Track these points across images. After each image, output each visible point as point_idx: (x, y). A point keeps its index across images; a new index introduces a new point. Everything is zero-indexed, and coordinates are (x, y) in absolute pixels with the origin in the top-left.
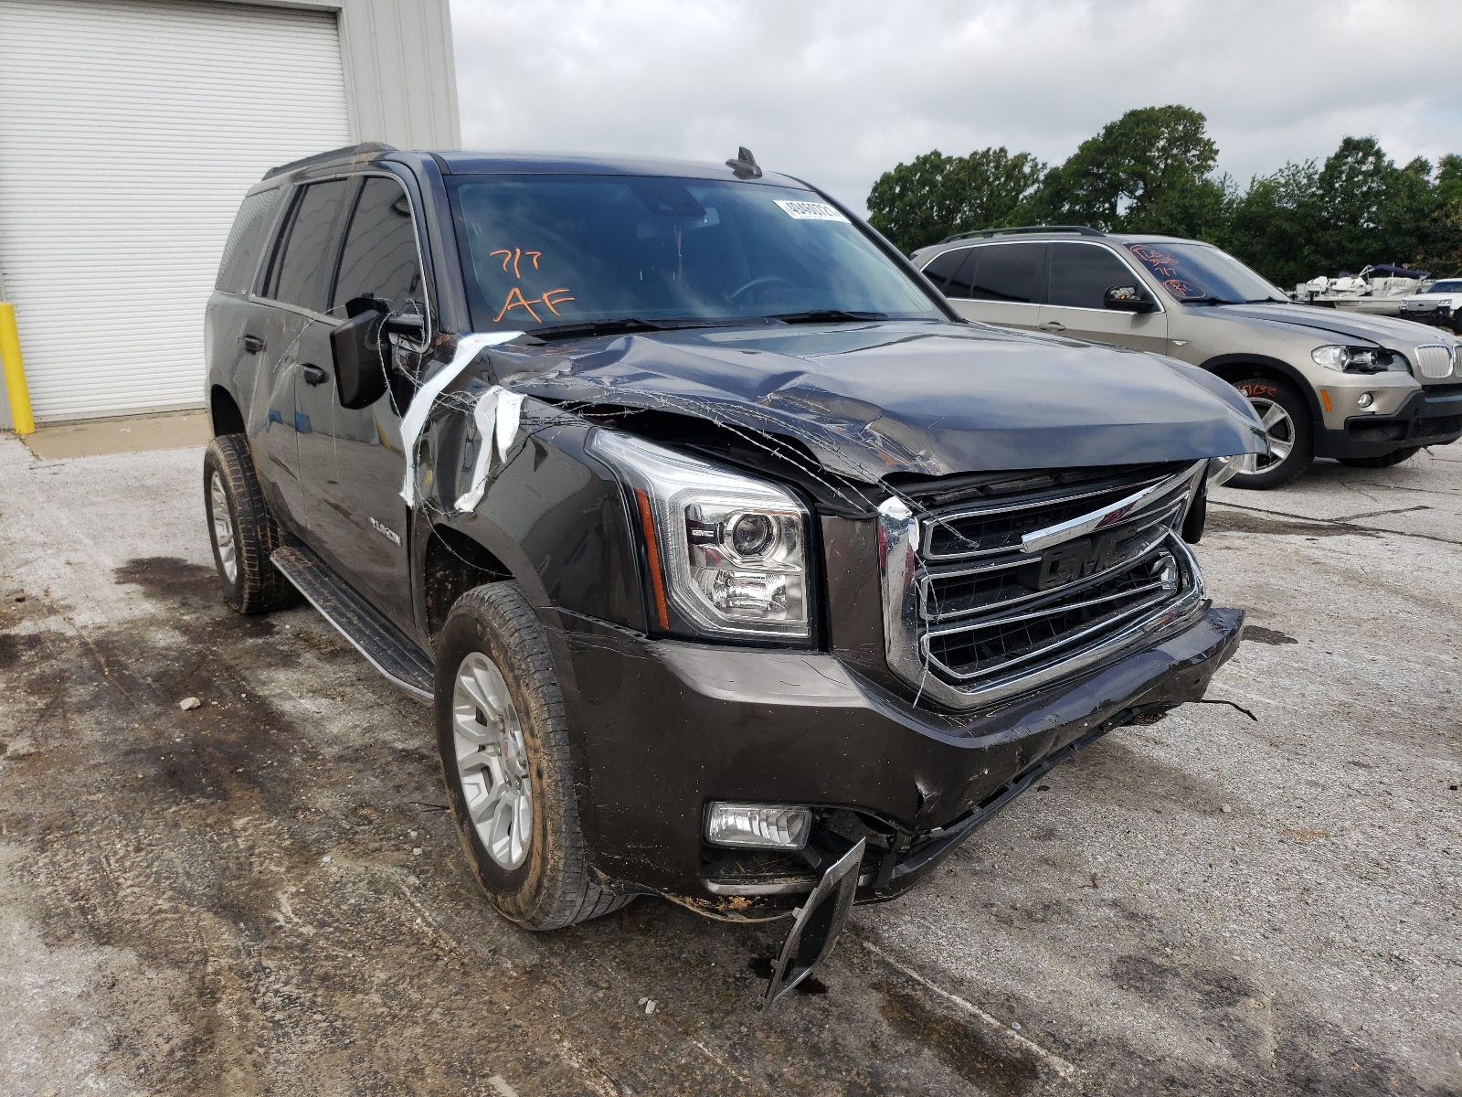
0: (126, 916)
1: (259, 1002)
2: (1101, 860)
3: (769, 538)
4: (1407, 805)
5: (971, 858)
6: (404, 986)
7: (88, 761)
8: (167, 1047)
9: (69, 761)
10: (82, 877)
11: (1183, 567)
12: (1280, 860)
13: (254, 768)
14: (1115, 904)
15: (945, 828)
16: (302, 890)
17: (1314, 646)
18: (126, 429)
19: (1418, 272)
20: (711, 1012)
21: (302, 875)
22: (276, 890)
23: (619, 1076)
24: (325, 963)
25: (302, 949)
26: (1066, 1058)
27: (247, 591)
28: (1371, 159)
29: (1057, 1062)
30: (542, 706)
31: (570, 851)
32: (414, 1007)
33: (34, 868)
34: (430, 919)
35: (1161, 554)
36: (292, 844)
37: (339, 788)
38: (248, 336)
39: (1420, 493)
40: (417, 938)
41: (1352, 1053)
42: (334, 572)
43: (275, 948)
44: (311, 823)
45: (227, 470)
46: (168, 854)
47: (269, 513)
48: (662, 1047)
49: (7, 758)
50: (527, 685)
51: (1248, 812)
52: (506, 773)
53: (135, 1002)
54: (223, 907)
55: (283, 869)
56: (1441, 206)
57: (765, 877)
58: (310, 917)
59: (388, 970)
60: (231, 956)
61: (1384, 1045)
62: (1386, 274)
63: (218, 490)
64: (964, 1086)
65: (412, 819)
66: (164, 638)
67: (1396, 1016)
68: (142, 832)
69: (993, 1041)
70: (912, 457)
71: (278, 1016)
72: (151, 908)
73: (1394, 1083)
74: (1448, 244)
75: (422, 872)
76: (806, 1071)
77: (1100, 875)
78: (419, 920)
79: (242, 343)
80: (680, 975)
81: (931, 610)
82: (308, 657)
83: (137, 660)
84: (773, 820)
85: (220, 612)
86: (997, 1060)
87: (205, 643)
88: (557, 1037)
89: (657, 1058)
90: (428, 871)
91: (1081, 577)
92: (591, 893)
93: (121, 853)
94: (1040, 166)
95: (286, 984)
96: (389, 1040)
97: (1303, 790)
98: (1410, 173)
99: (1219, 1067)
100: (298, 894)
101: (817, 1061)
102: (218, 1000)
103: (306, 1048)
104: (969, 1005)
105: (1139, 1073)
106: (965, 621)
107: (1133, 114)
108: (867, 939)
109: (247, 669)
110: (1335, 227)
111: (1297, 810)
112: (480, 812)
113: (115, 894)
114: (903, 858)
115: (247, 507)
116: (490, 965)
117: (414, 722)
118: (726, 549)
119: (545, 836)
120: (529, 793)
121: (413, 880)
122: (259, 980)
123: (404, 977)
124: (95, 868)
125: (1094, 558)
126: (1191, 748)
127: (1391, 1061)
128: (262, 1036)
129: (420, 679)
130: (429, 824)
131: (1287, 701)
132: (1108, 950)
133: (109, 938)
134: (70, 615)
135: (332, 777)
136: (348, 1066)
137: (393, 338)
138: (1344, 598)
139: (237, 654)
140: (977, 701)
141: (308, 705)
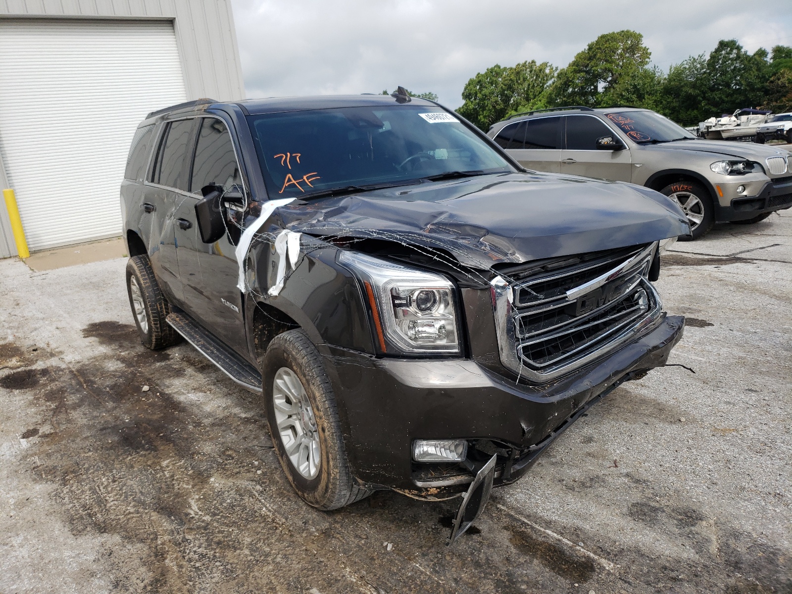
0: (113, 517)
1: (187, 558)
2: (618, 452)
3: (435, 302)
4: (779, 411)
5: (550, 456)
6: (260, 544)
7: (81, 435)
8: (142, 585)
9: (72, 436)
10: (87, 498)
11: (651, 296)
12: (713, 446)
13: (168, 433)
14: (627, 475)
15: (537, 445)
16: (202, 497)
17: (723, 327)
18: (77, 251)
19: (765, 111)
20: (421, 547)
21: (200, 489)
22: (188, 498)
23: (377, 584)
24: (218, 535)
25: (205, 528)
26: (609, 560)
27: (154, 338)
28: (735, 51)
29: (604, 562)
30: (321, 394)
31: (342, 469)
32: (267, 555)
33: (62, 495)
34: (270, 508)
35: (638, 290)
36: (193, 473)
37: (214, 441)
38: (146, 204)
39: (774, 236)
40: (264, 518)
41: (758, 547)
42: (201, 326)
43: (191, 529)
44: (201, 461)
45: (139, 275)
46: (130, 483)
47: (163, 296)
48: (398, 568)
49: (40, 437)
50: (313, 384)
51: (694, 421)
52: (304, 429)
53: (123, 562)
54: (162, 509)
55: (190, 487)
56: (774, 74)
57: (445, 477)
58: (207, 511)
59: (252, 536)
60: (169, 535)
61: (774, 541)
62: (748, 113)
63: (134, 285)
64: (557, 578)
65: (254, 455)
66: (113, 366)
67: (780, 526)
68: (114, 471)
69: (570, 553)
70: (506, 254)
71: (198, 565)
72: (125, 512)
73: (781, 561)
74: (780, 94)
75: (263, 483)
76: (474, 576)
77: (618, 460)
78: (264, 509)
79: (143, 208)
80: (403, 529)
81: (522, 332)
82: (190, 371)
83: (100, 379)
84: (447, 447)
85: (140, 349)
86: (573, 563)
87: (134, 366)
88: (343, 566)
89: (396, 574)
90: (266, 482)
91: (597, 307)
92: (354, 489)
93: (106, 483)
94: (554, 69)
95: (199, 547)
96: (256, 574)
97: (722, 406)
98: (756, 57)
99: (689, 559)
100: (200, 499)
101: (479, 570)
102: (166, 558)
103: (214, 580)
104: (555, 535)
105: (648, 565)
106: (539, 336)
107: (603, 37)
108: (499, 503)
109: (158, 379)
110: (718, 89)
111: (720, 418)
112: (291, 450)
113: (105, 506)
114: (516, 461)
115: (151, 293)
116: (304, 530)
117: (250, 402)
118: (413, 309)
119: (328, 462)
120: (318, 440)
121: (258, 487)
122: (185, 546)
123: (260, 539)
124: (93, 492)
125: (604, 297)
126: (661, 388)
127: (779, 550)
128: (190, 576)
129: (253, 381)
130: (264, 457)
131: (711, 358)
132: (626, 500)
133: (105, 530)
134: (62, 356)
135: (210, 435)
136: (237, 588)
137: (227, 205)
138: (737, 299)
139: (152, 372)
140: (549, 377)
141: (193, 397)
